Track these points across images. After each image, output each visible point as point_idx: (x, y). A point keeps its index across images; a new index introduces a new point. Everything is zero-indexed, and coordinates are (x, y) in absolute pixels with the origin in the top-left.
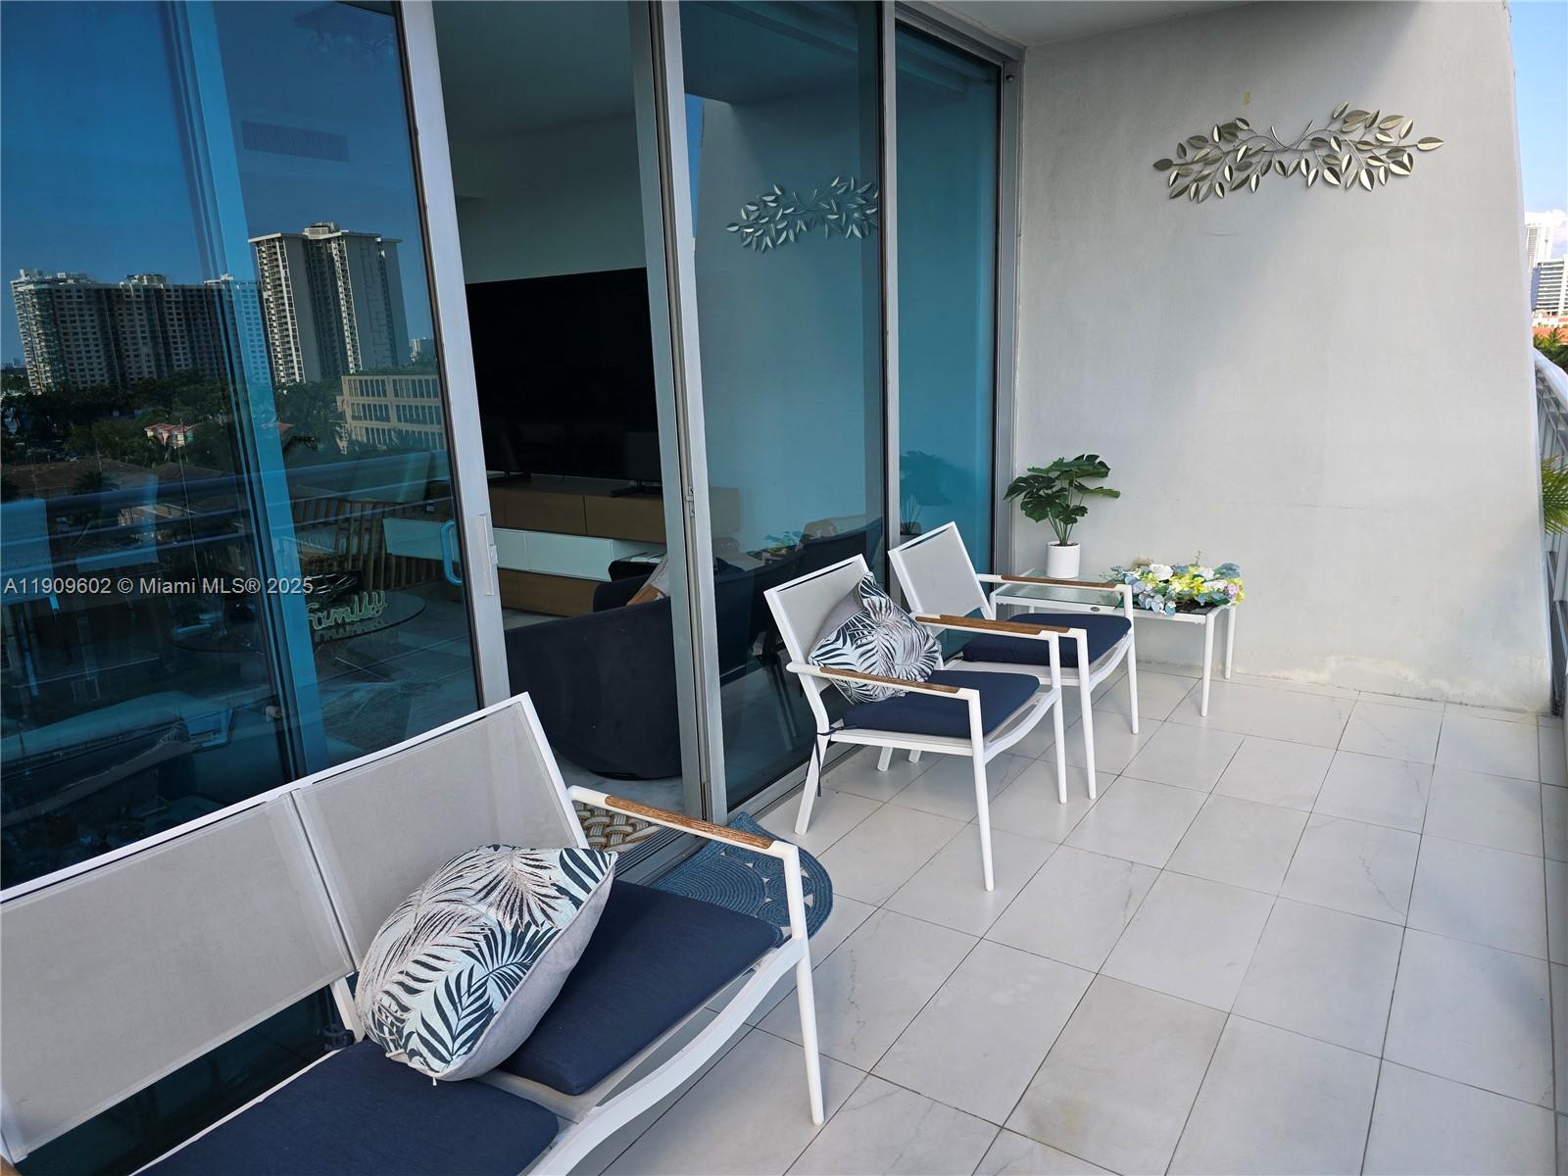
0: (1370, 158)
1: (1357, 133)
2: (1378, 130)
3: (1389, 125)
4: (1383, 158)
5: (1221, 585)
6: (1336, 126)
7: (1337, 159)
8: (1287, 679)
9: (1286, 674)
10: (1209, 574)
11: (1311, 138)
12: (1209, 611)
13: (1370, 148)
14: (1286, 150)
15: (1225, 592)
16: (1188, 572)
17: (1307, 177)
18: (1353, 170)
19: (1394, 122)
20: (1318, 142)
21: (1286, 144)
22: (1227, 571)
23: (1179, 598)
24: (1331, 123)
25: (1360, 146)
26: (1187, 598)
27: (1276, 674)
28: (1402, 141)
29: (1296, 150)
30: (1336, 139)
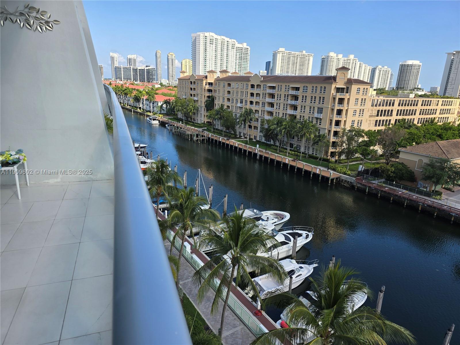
0: (40, 23)
1: (34, 14)
2: (40, 14)
3: (43, 13)
4: (44, 23)
5: (17, 156)
6: (27, 10)
7: (29, 21)
8: (48, 183)
9: (46, 181)
10: (13, 153)
11: (19, 12)
12: (14, 165)
13: (39, 19)
14: (11, 14)
15: (19, 158)
16: (6, 153)
17: (20, 25)
18: (35, 26)
19: (45, 13)
20: (22, 14)
21: (12, 12)
22: (19, 152)
23: (2, 162)
24: (25, 9)
25: (36, 18)
26: (5, 162)
27: (44, 182)
28: (48, 19)
29: (15, 15)
30: (27, 14)
